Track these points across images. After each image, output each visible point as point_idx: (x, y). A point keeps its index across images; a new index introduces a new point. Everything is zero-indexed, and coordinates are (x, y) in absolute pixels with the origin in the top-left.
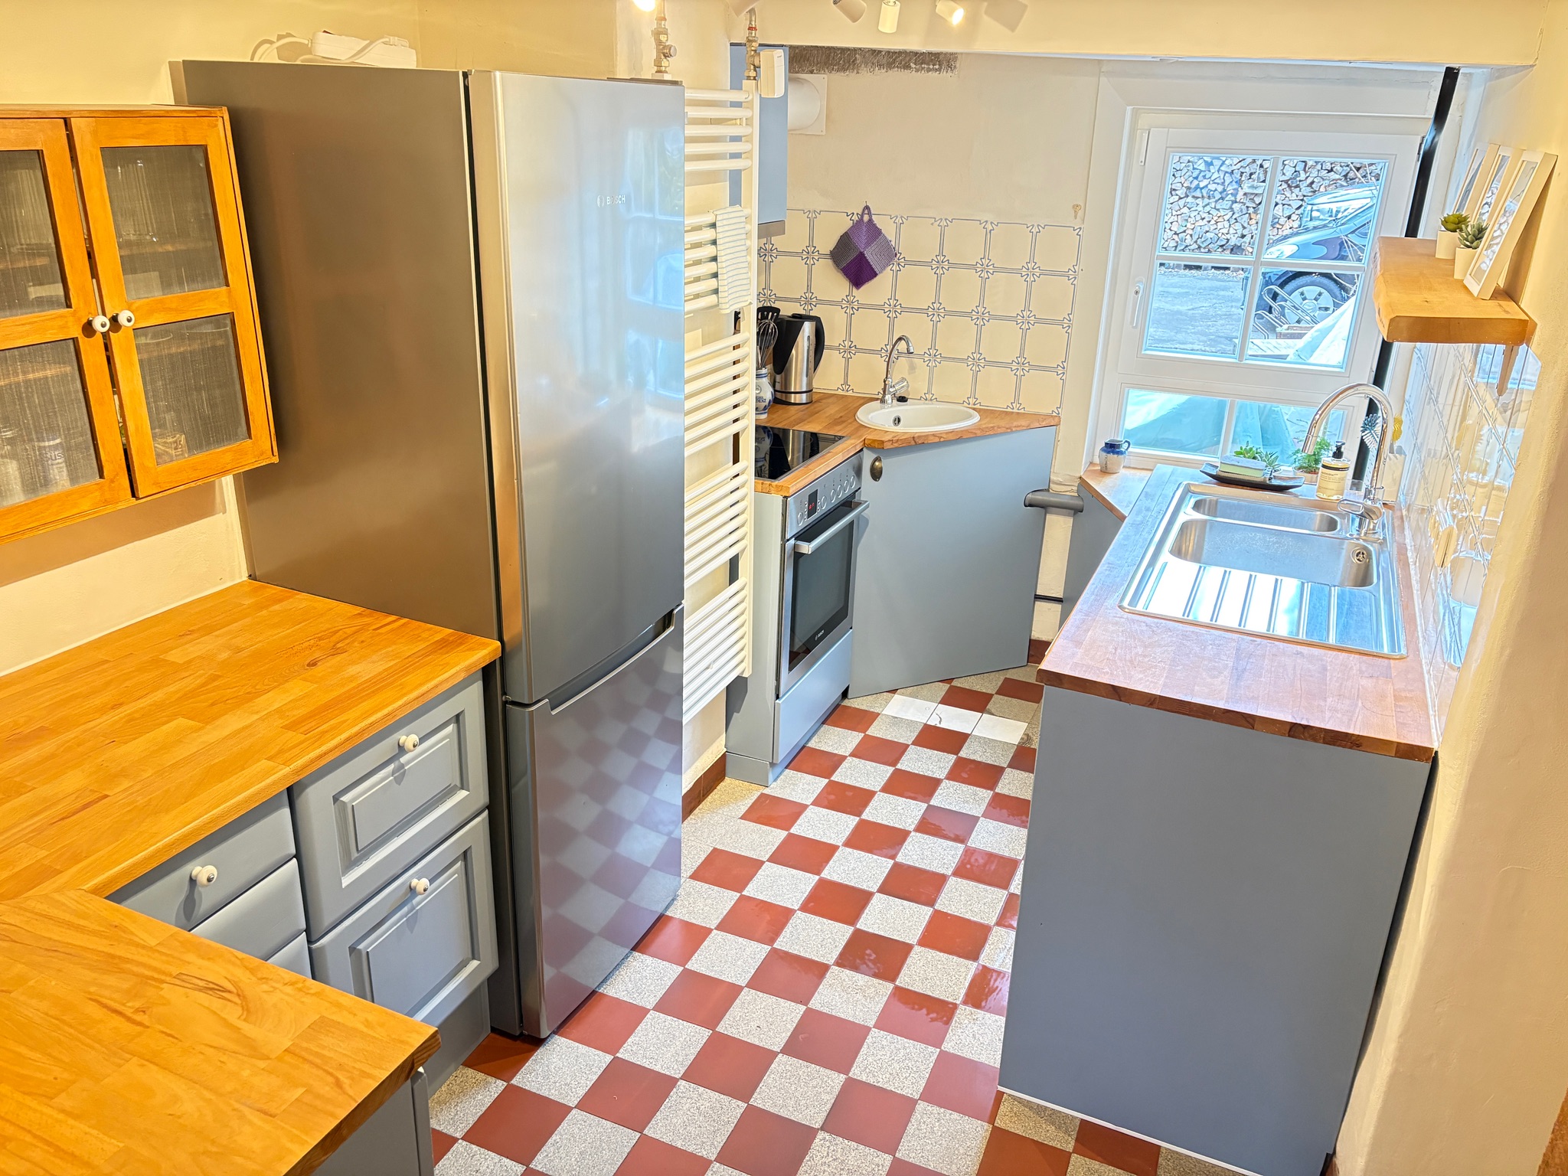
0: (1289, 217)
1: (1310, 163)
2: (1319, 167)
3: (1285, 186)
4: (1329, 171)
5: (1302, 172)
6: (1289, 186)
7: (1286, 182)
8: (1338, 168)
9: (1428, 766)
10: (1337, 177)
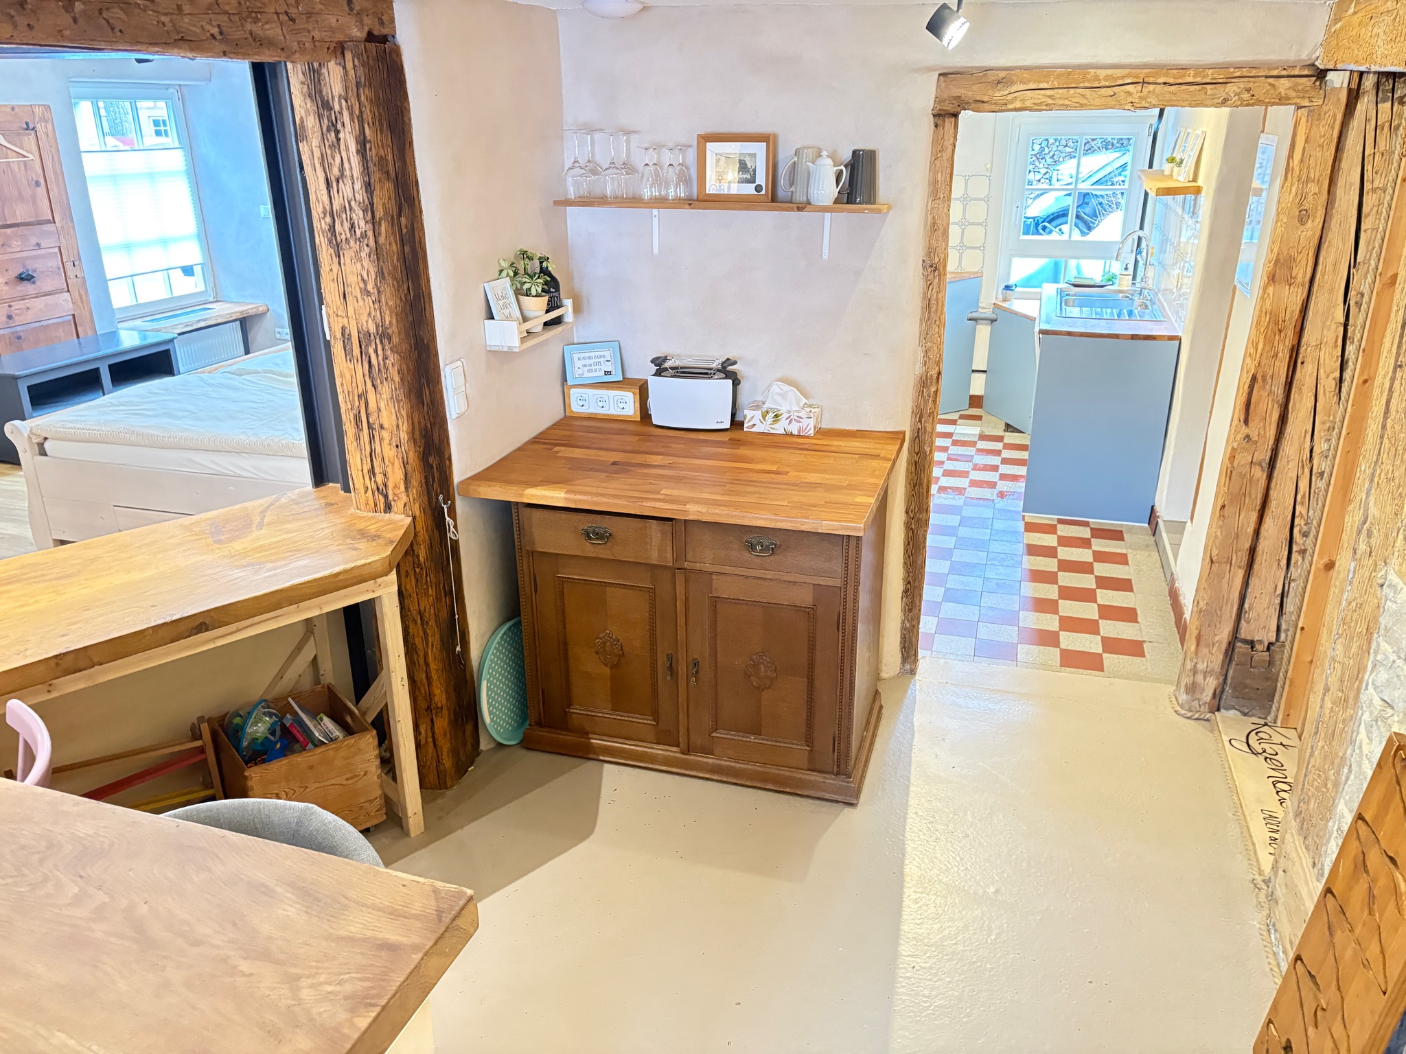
0: (1039, 181)
1: (1051, 141)
2: (1058, 143)
3: (1034, 158)
4: (1065, 147)
5: (1046, 148)
6: (1038, 159)
7: (1035, 155)
8: (1071, 144)
9: (1178, 342)
10: (1071, 150)
